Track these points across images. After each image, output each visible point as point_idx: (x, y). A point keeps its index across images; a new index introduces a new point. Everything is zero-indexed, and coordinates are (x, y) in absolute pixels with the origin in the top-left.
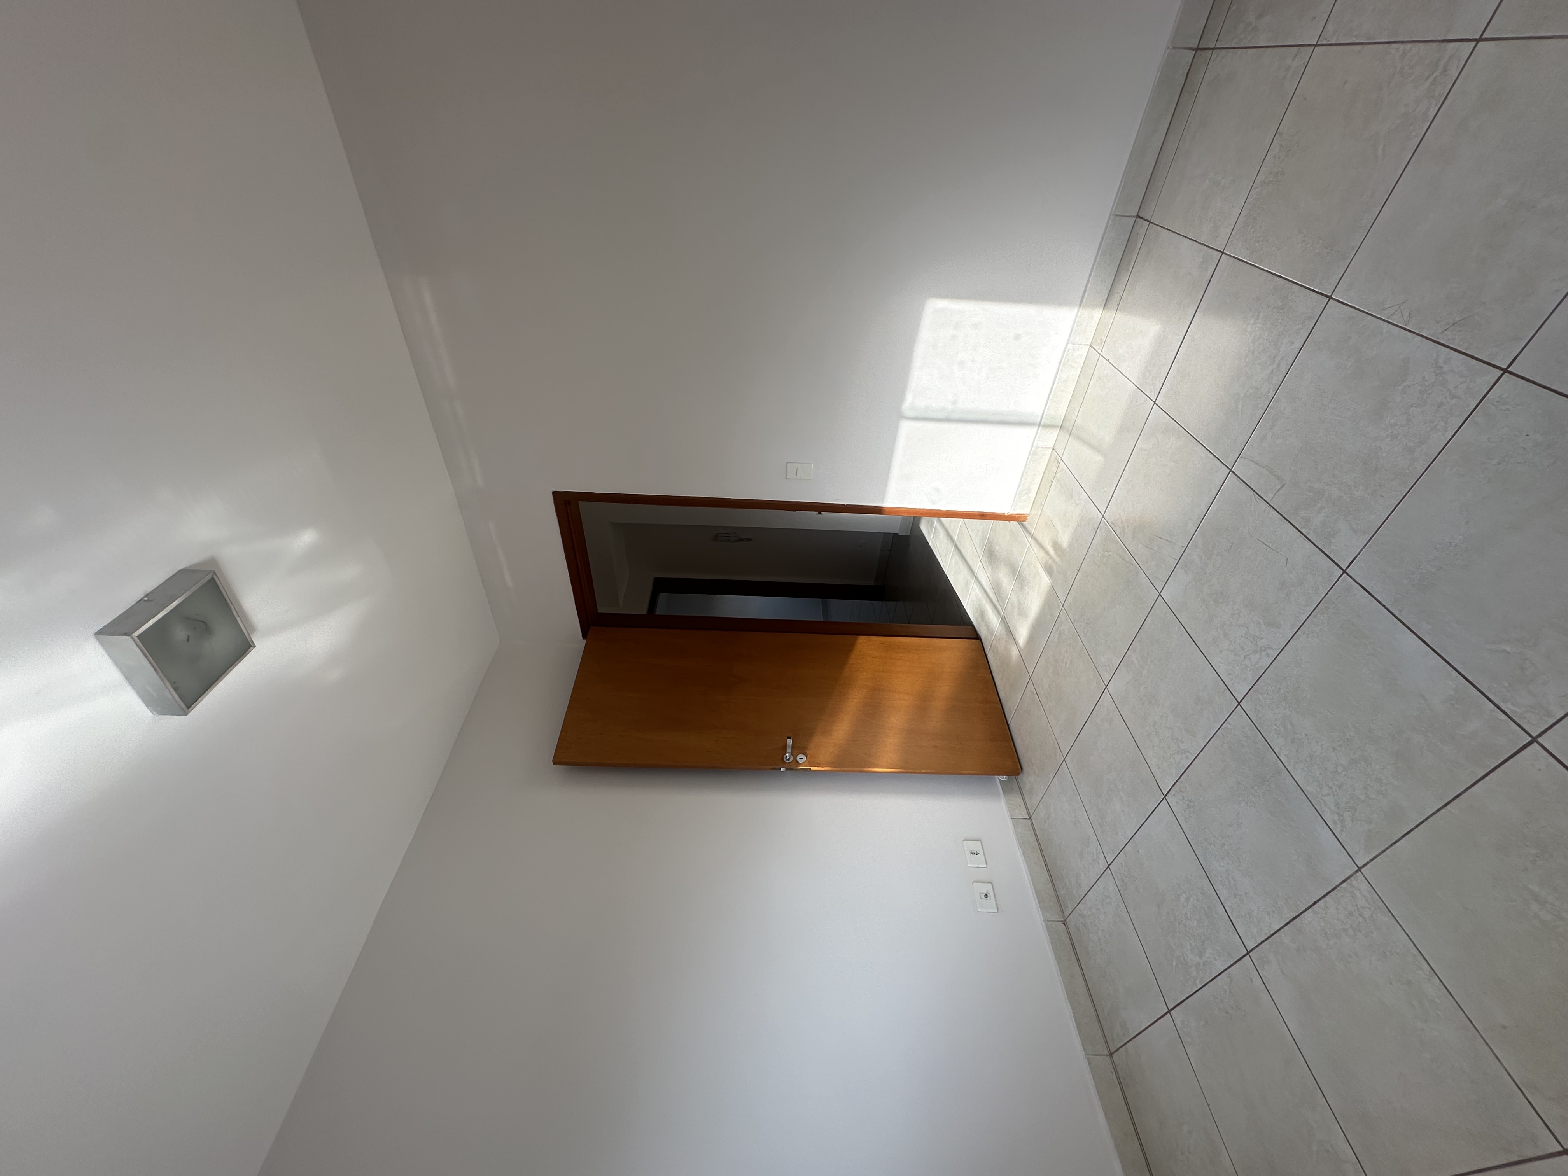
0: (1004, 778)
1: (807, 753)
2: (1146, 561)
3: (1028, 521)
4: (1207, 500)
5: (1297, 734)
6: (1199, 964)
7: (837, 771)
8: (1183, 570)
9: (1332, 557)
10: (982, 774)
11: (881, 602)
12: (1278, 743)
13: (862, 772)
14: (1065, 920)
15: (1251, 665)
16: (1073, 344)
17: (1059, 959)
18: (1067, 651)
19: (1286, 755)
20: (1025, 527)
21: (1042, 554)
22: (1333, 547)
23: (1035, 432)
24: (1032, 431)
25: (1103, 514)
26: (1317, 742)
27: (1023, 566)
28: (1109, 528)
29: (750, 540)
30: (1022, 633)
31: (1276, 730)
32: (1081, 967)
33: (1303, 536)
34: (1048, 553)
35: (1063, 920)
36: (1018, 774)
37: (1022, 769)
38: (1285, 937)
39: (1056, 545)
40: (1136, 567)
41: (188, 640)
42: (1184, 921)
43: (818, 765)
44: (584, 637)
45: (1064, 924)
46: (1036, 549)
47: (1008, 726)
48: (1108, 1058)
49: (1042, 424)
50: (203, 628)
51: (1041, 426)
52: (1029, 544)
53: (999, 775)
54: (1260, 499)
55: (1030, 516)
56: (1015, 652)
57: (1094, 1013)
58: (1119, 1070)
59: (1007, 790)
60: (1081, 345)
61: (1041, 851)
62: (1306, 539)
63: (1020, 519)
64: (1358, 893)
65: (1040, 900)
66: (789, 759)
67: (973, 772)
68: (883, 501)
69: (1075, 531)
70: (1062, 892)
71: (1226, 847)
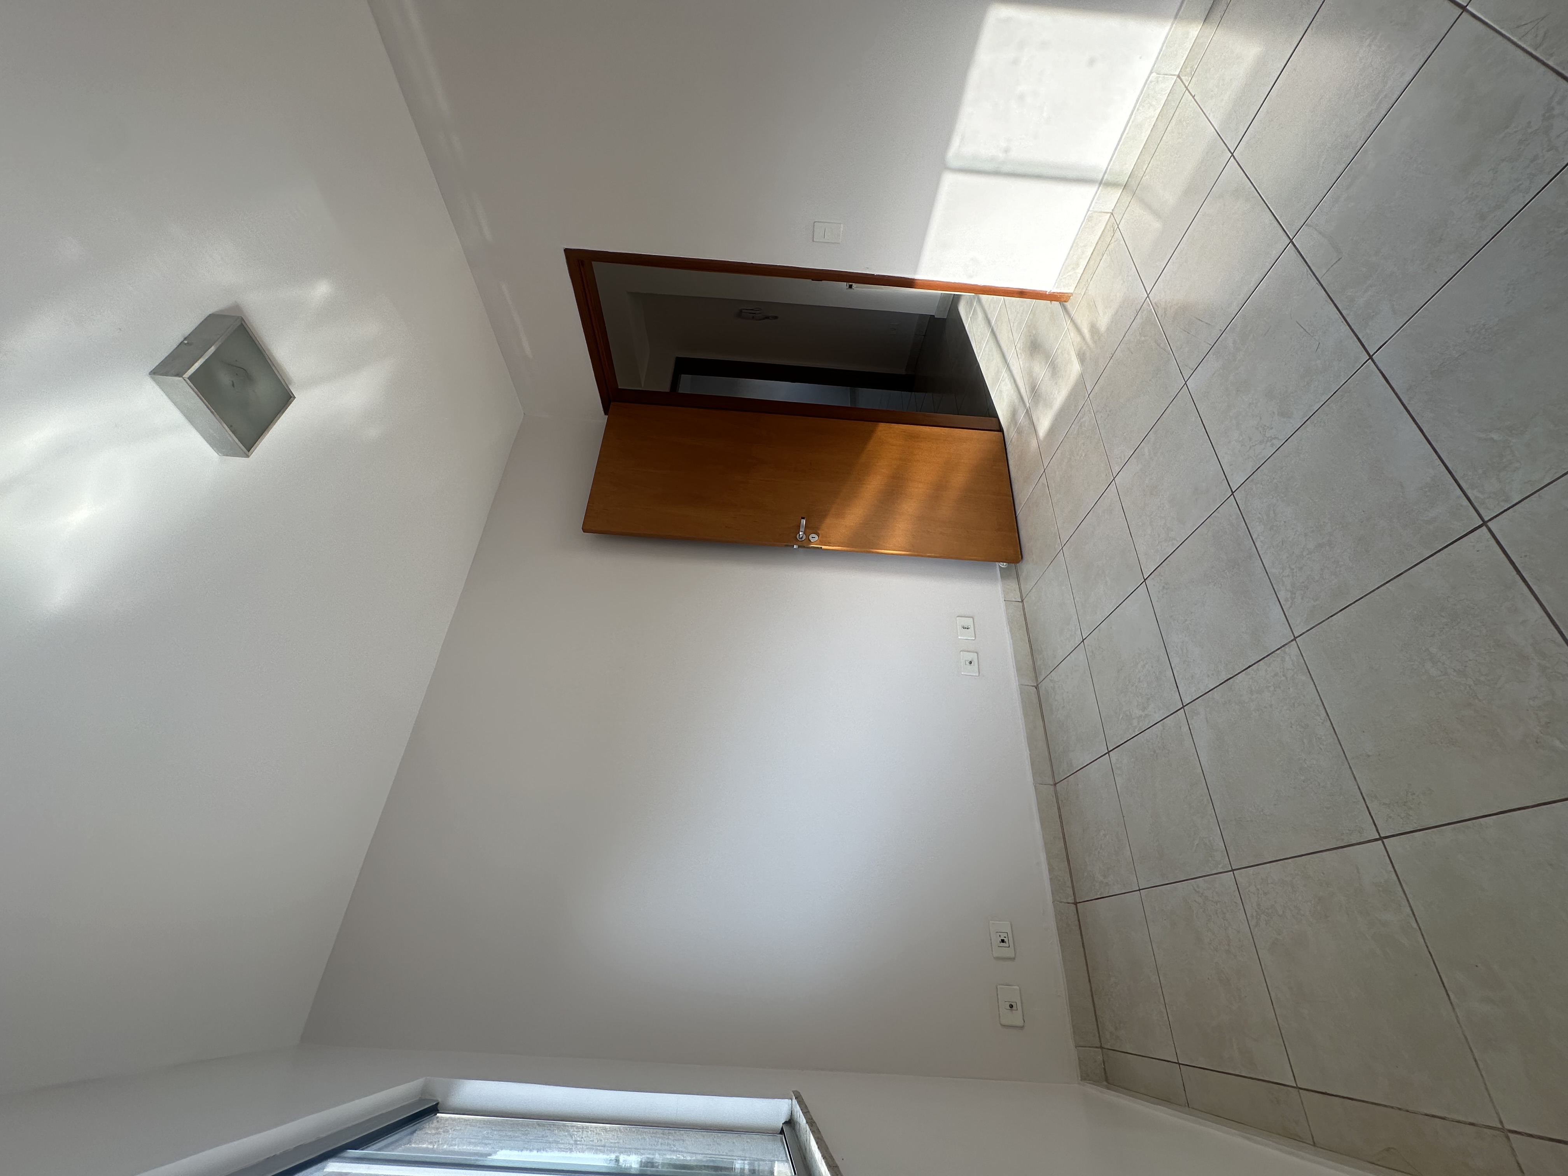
0: (1004, 565)
1: (819, 533)
2: (1180, 347)
3: (1070, 301)
4: (1258, 276)
5: (1277, 521)
6: (1141, 716)
7: (847, 551)
8: (1214, 356)
9: (1363, 342)
10: (982, 560)
11: (910, 393)
12: (1257, 529)
13: (870, 552)
14: (1038, 685)
15: (1254, 456)
16: (1158, 74)
17: (1026, 714)
18: (1084, 444)
19: (1261, 541)
20: (1065, 309)
21: (1078, 339)
22: (1368, 331)
23: (1095, 192)
24: (1091, 190)
25: (1148, 292)
26: (1293, 529)
27: (1056, 353)
28: (1151, 309)
29: (776, 318)
30: (1044, 424)
31: (1259, 518)
32: (1043, 720)
33: (1342, 318)
34: (1084, 338)
35: (1036, 685)
36: (1018, 562)
37: (1022, 558)
38: (1216, 694)
39: (1094, 329)
40: (1169, 354)
41: (233, 385)
42: (1137, 683)
43: (829, 544)
44: (606, 412)
45: (1036, 688)
46: (1073, 335)
47: (1016, 518)
48: (1052, 788)
49: (1103, 182)
50: (245, 376)
51: (1102, 185)
52: (1066, 328)
53: (999, 562)
54: (1311, 276)
55: (1074, 295)
56: (1034, 444)
57: (1047, 754)
58: (1059, 795)
59: (1005, 574)
60: (1166, 75)
61: (1027, 629)
62: (1344, 322)
63: (1062, 300)
64: (1287, 658)
65: (1019, 670)
66: (802, 537)
67: (975, 558)
68: (915, 272)
69: (1116, 313)
70: (1039, 663)
71: (1187, 623)
